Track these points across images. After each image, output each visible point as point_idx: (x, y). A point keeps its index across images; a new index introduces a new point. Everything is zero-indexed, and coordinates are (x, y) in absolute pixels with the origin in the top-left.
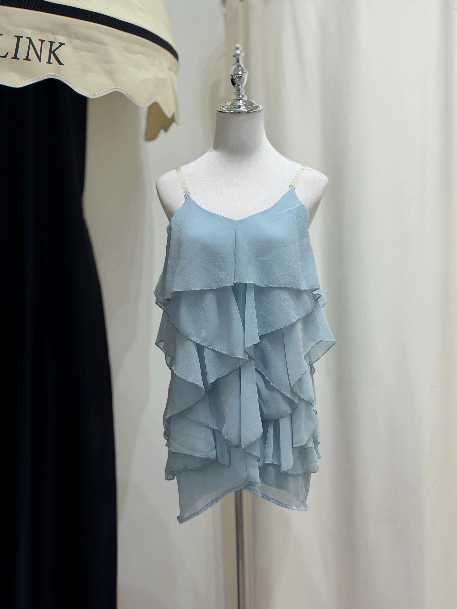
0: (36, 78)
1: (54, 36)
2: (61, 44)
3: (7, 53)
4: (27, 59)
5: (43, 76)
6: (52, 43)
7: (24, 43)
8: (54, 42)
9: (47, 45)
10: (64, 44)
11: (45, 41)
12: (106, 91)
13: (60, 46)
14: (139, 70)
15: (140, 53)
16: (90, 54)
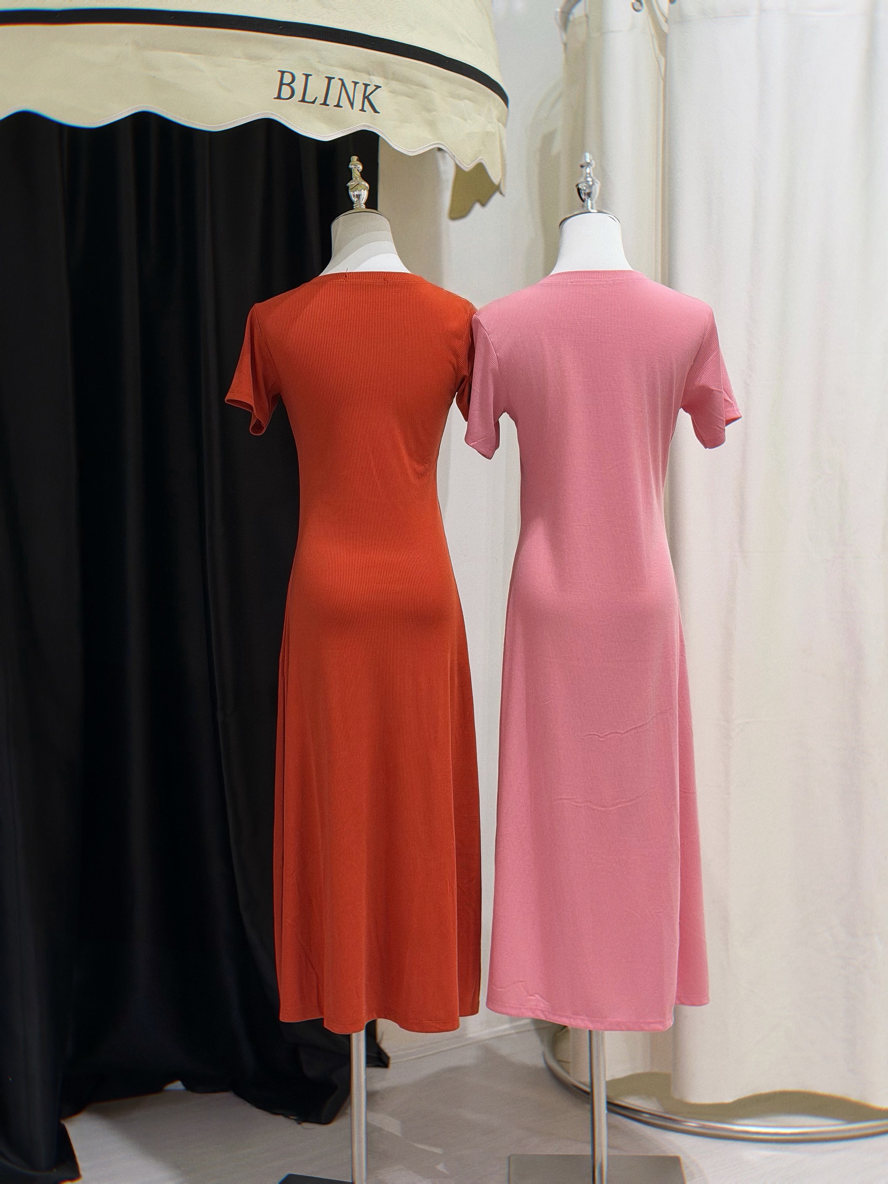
0: (347, 130)
1: (370, 77)
2: (378, 87)
3: (316, 98)
4: (338, 106)
5: (355, 127)
6: (366, 85)
7: (336, 85)
8: (369, 85)
9: (360, 88)
10: (380, 87)
11: (358, 83)
12: (427, 147)
13: (375, 90)
14: (465, 120)
15: (466, 98)
16: (410, 99)
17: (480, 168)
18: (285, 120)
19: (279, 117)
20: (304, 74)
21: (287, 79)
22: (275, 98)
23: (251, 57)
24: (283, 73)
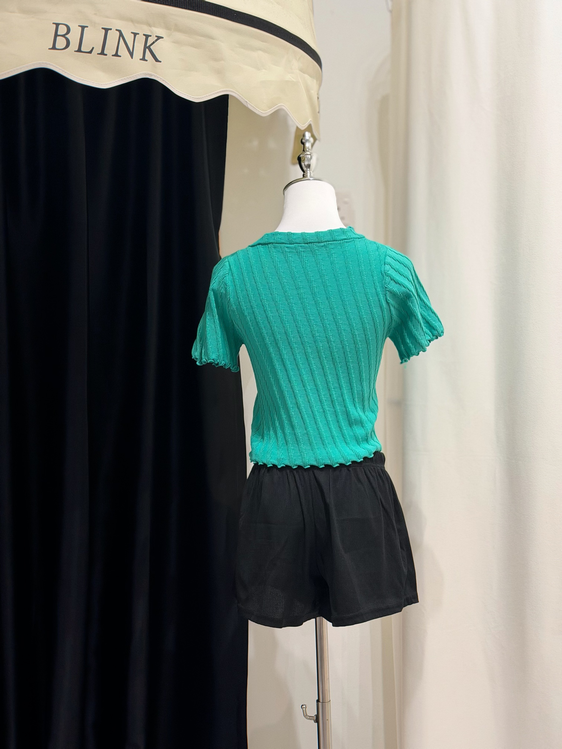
0: (127, 78)
2: (159, 38)
3: (93, 48)
4: (116, 55)
5: (135, 76)
6: (147, 36)
7: (113, 37)
8: (150, 36)
9: (141, 39)
10: (162, 38)
11: (138, 34)
13: (156, 40)
14: (259, 69)
15: (260, 49)
16: (196, 49)
18: (60, 69)
19: (54, 66)
20: (79, 26)
21: (62, 30)
22: (50, 49)
23: (26, 12)
24: (57, 25)
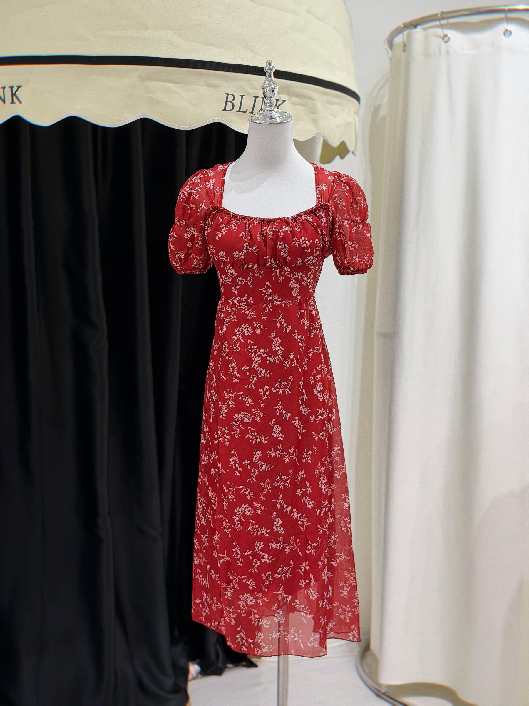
1: (279, 95)
2: (284, 101)
3: (247, 109)
6: (277, 100)
7: (259, 101)
8: (279, 100)
10: (285, 101)
12: (312, 135)
13: (282, 103)
14: (335, 117)
15: (336, 104)
16: (303, 107)
17: (343, 144)
18: (228, 123)
19: (225, 121)
20: (240, 95)
21: (230, 98)
22: (222, 110)
23: (209, 86)
24: (228, 95)
